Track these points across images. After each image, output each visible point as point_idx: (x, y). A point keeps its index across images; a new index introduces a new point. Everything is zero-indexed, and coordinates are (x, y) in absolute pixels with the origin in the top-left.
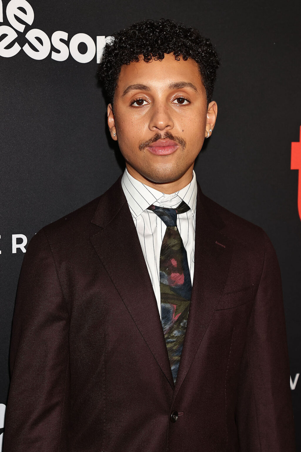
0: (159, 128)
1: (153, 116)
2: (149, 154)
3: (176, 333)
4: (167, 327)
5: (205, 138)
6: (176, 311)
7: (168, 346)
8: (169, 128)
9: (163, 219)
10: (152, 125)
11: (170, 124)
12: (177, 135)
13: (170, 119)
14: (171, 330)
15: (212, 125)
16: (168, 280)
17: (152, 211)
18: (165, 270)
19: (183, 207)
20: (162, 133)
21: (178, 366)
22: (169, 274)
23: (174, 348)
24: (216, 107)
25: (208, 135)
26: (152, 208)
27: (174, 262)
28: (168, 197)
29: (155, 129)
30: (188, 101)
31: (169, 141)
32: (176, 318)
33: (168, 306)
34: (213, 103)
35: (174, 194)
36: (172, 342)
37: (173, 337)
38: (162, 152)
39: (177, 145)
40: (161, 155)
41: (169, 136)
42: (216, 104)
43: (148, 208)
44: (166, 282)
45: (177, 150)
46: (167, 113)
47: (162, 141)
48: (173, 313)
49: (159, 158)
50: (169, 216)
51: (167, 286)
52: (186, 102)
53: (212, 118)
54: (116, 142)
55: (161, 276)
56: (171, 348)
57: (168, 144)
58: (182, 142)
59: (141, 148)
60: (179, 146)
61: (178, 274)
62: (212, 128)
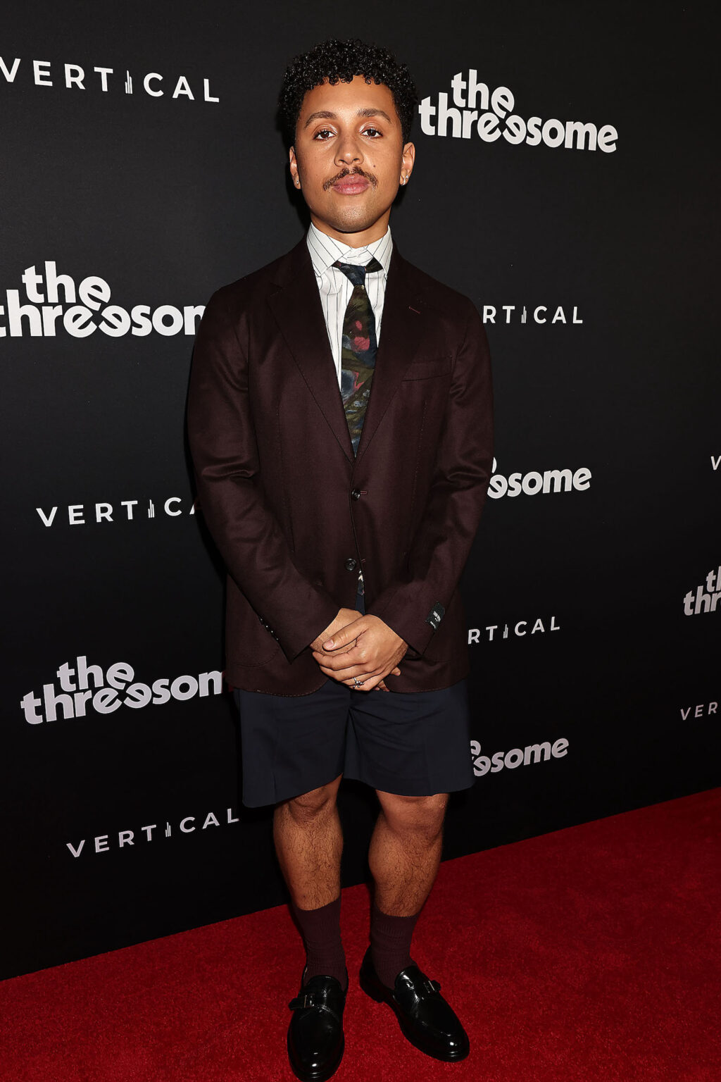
0: (346, 161)
1: (339, 149)
2: (334, 194)
3: (357, 404)
4: (346, 397)
5: (400, 185)
6: (358, 380)
7: (348, 417)
8: (358, 162)
9: (349, 278)
10: (338, 158)
11: (359, 157)
12: (367, 171)
13: (358, 151)
14: (352, 399)
15: (409, 171)
16: (351, 344)
17: (338, 269)
18: (348, 334)
19: (374, 266)
20: (350, 168)
21: (358, 440)
22: (353, 338)
23: (355, 420)
24: (413, 151)
25: (404, 182)
26: (337, 264)
27: (359, 325)
28: (355, 251)
29: (341, 163)
30: (380, 134)
31: (358, 177)
32: (358, 387)
33: (349, 373)
34: (410, 144)
35: (362, 248)
36: (352, 413)
37: (354, 408)
38: (349, 190)
39: (368, 183)
40: (349, 195)
41: (358, 171)
42: (413, 146)
43: (333, 266)
44: (348, 346)
45: (367, 189)
46: (355, 145)
47: (351, 178)
48: (355, 381)
49: (346, 199)
50: (355, 273)
51: (350, 351)
52: (377, 135)
53: (409, 162)
54: (300, 191)
55: (344, 340)
56: (351, 420)
57: (357, 181)
58: (374, 180)
59: (325, 187)
60: (370, 185)
61: (363, 339)
62: (409, 175)
